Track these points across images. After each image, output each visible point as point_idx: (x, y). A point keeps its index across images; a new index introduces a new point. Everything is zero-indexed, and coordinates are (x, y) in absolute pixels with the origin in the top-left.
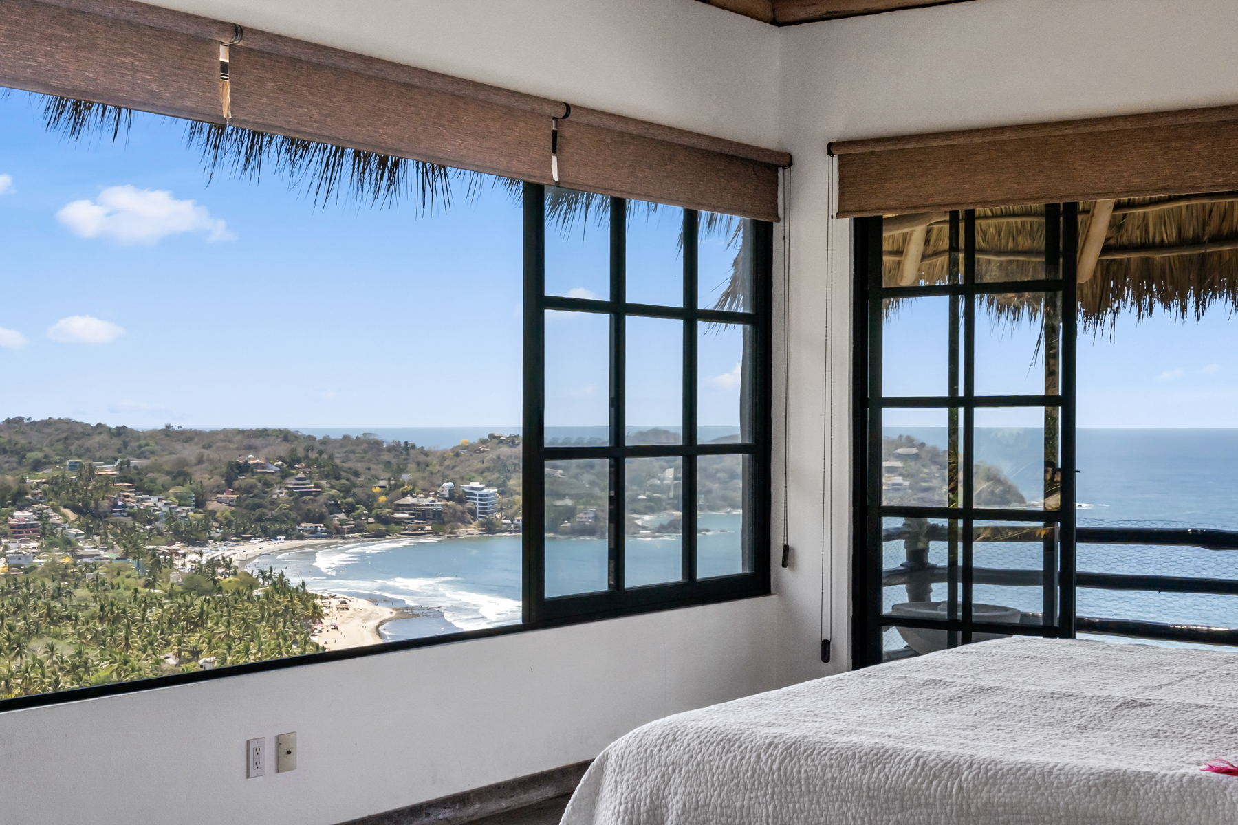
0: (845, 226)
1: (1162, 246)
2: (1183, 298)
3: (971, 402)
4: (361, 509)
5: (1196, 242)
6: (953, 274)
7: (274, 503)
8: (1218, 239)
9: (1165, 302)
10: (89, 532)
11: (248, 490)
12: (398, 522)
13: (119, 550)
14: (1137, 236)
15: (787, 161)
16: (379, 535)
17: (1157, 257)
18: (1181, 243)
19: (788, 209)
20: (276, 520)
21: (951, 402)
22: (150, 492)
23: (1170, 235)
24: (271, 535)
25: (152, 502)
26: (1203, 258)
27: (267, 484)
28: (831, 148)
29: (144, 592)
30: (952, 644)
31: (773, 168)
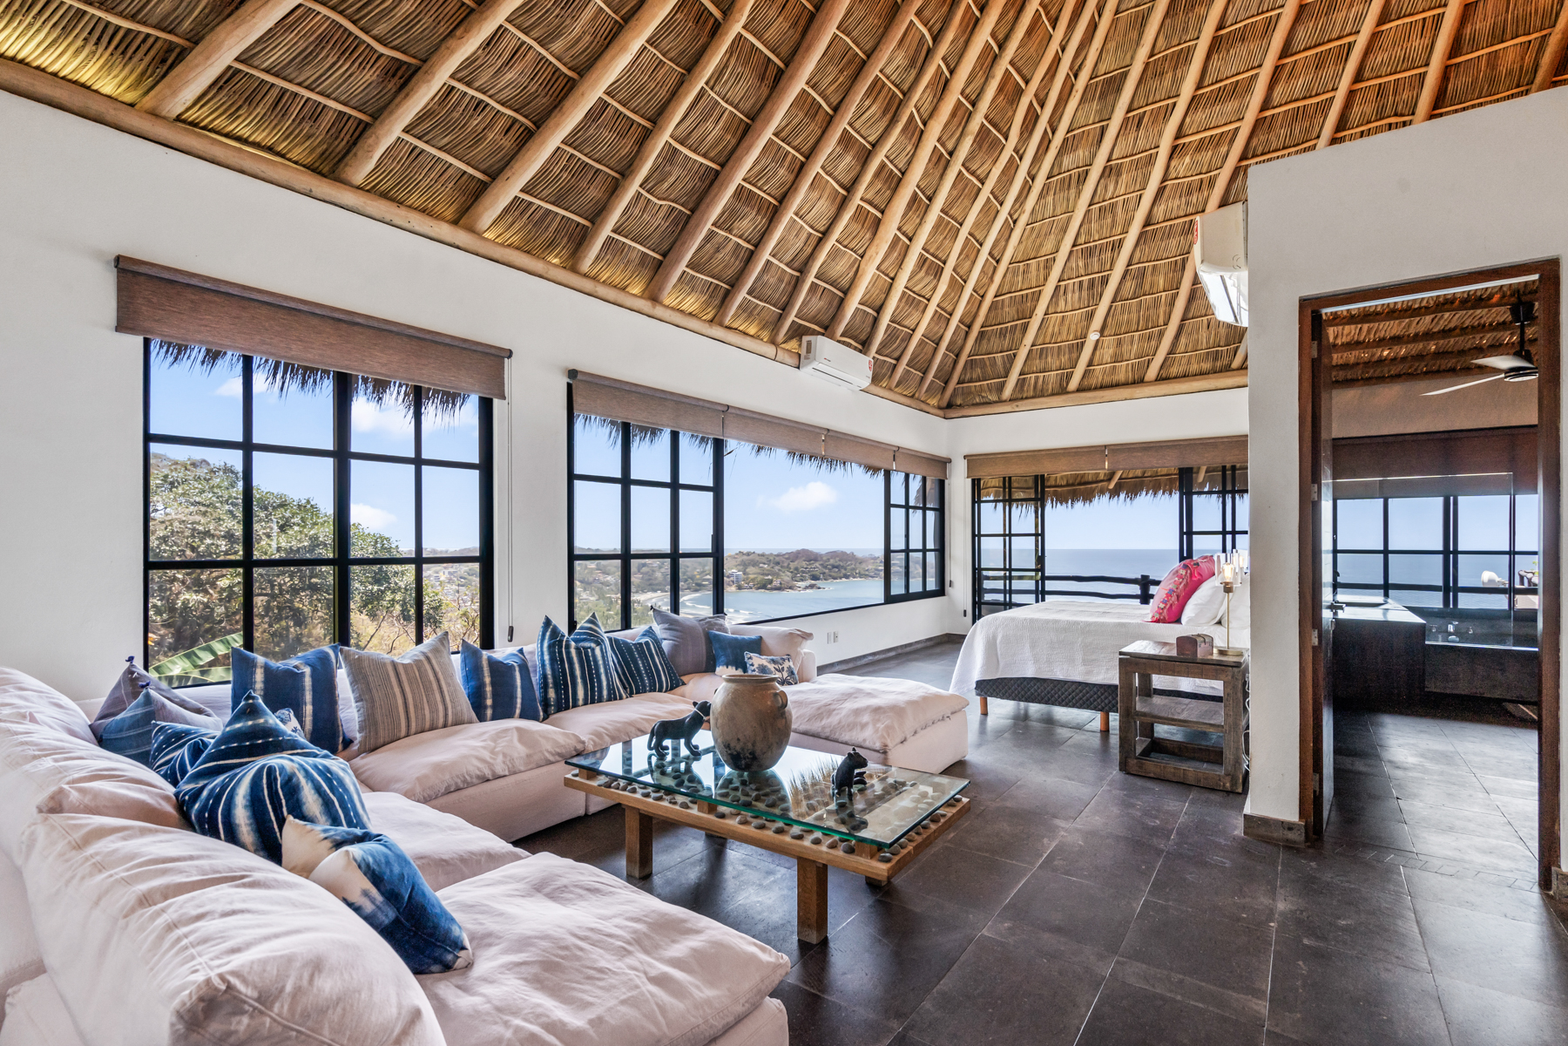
0: (969, 481)
1: (1061, 486)
2: (1067, 503)
3: (1010, 535)
4: (690, 581)
5: (1073, 485)
6: (1004, 496)
7: (656, 578)
8: (1080, 484)
9: (1061, 504)
10: (585, 590)
11: (646, 573)
12: (704, 586)
13: (597, 597)
14: (1053, 483)
15: (950, 461)
16: (696, 591)
17: (1059, 489)
18: (1068, 485)
19: (950, 476)
20: (657, 584)
21: (1004, 535)
22: (608, 574)
23: (1064, 483)
24: (655, 591)
25: (609, 578)
26: (1075, 490)
27: (653, 571)
28: (965, 457)
29: (606, 613)
30: (1005, 609)
31: (946, 463)
